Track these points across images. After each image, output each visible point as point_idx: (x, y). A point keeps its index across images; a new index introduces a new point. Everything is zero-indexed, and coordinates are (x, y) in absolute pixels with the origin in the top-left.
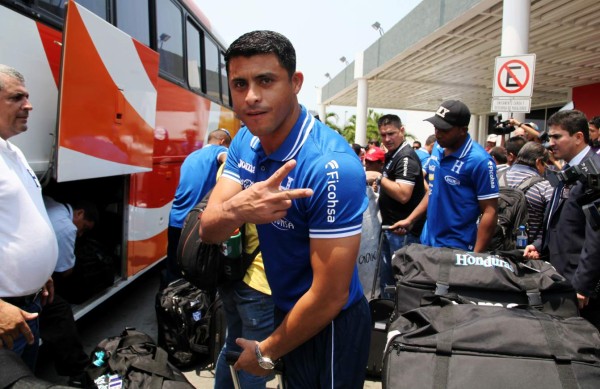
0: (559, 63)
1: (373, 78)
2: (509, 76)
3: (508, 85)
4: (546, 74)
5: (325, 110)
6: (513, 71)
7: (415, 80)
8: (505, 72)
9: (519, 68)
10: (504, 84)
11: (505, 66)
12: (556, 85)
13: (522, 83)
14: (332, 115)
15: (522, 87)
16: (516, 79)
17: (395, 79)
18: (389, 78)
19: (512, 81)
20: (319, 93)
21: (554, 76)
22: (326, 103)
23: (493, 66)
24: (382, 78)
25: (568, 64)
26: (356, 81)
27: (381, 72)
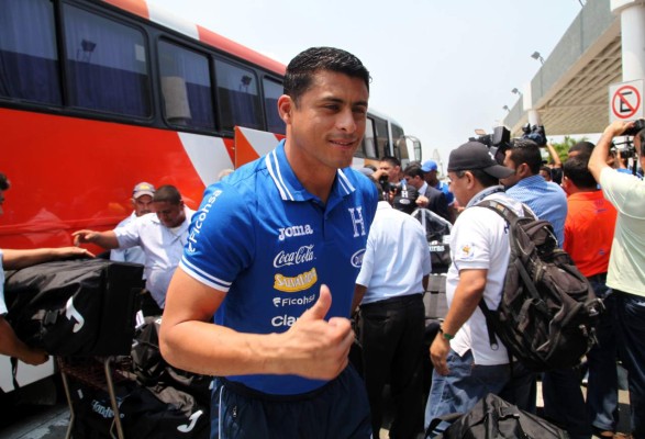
1: (543, 108)
2: (623, 101)
3: (622, 111)
6: (626, 97)
8: (618, 98)
9: (630, 93)
10: (618, 110)
11: (618, 93)
13: (634, 106)
15: (634, 111)
16: (628, 105)
17: (571, 104)
18: (563, 105)
19: (625, 107)
23: (607, 94)
24: (554, 105)
26: (527, 112)
27: (550, 101)
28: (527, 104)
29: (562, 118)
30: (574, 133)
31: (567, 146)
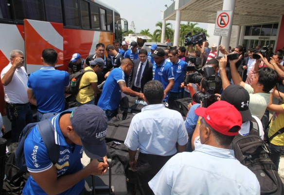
0: (270, 5)
1: (183, 10)
2: (222, 20)
3: (221, 24)
4: (266, 9)
5: (165, 22)
6: (223, 18)
7: (204, 11)
8: (220, 17)
9: (226, 16)
10: (219, 23)
11: (220, 15)
12: (274, 14)
13: (226, 23)
14: (169, 24)
15: (226, 25)
16: (224, 22)
17: (194, 10)
18: (191, 10)
19: (222, 22)
20: (163, 14)
21: (271, 10)
22: (166, 19)
24: (188, 9)
25: (275, 5)
26: (176, 11)
27: (187, 7)
28: (176, 7)
29: (190, 15)
30: (193, 21)
31: (189, 26)
